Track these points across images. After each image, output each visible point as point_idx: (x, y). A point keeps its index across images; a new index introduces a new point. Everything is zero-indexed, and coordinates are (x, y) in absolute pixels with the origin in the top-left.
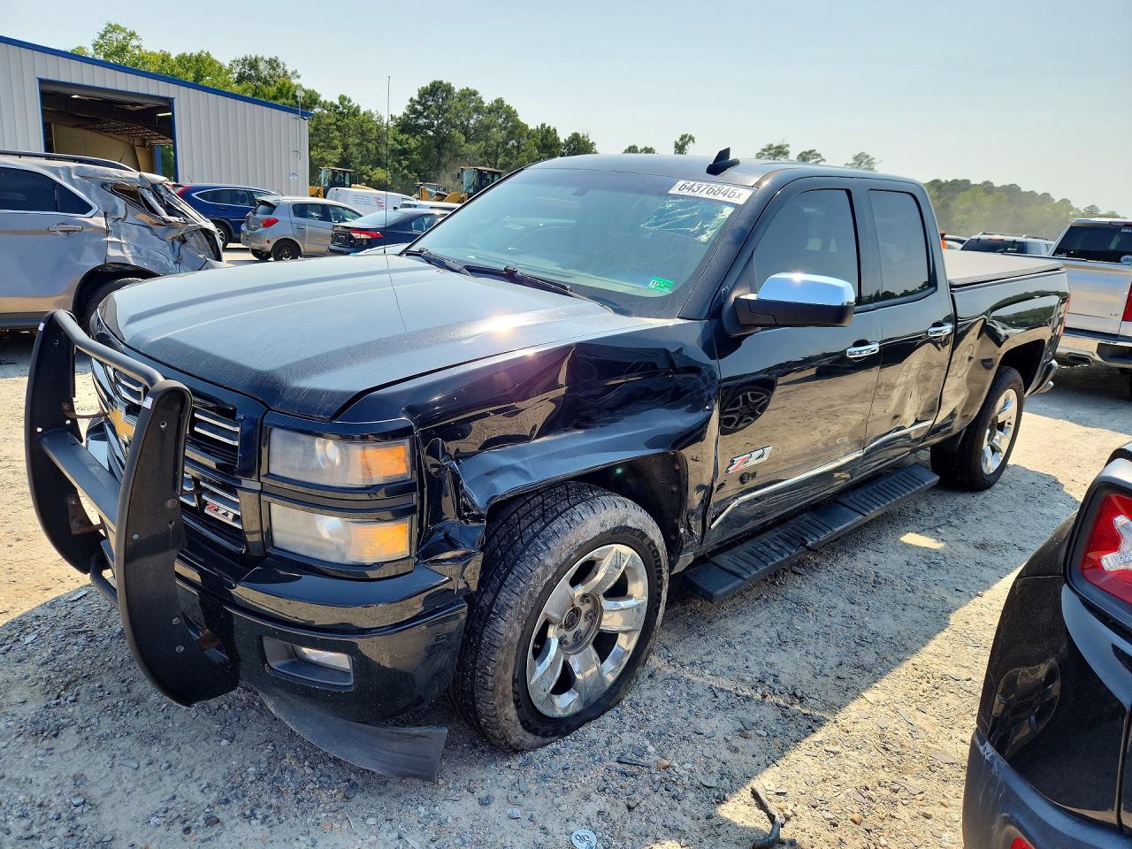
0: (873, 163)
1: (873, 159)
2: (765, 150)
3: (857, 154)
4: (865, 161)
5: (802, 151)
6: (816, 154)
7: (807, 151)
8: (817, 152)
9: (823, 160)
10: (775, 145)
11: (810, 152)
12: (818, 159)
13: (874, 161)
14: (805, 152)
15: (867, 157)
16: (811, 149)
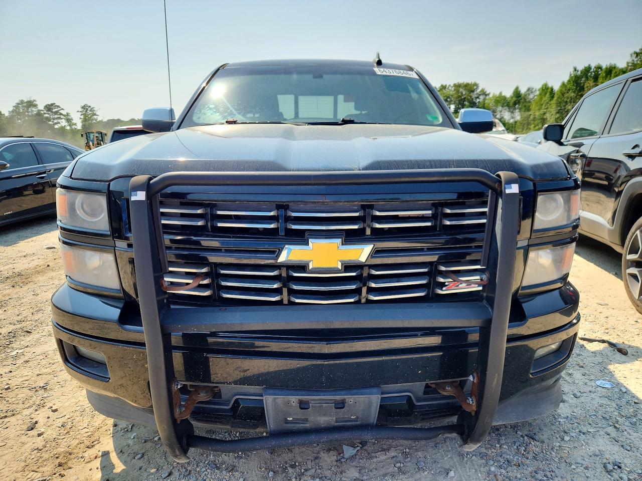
0: (94, 111)
1: (93, 108)
2: (18, 104)
3: (83, 105)
4: (89, 109)
5: (47, 104)
6: (56, 106)
7: (50, 104)
8: (57, 104)
9: (62, 109)
10: (26, 100)
11: (52, 105)
12: (59, 109)
13: (95, 109)
14: (48, 105)
15: (90, 107)
16: (52, 103)
